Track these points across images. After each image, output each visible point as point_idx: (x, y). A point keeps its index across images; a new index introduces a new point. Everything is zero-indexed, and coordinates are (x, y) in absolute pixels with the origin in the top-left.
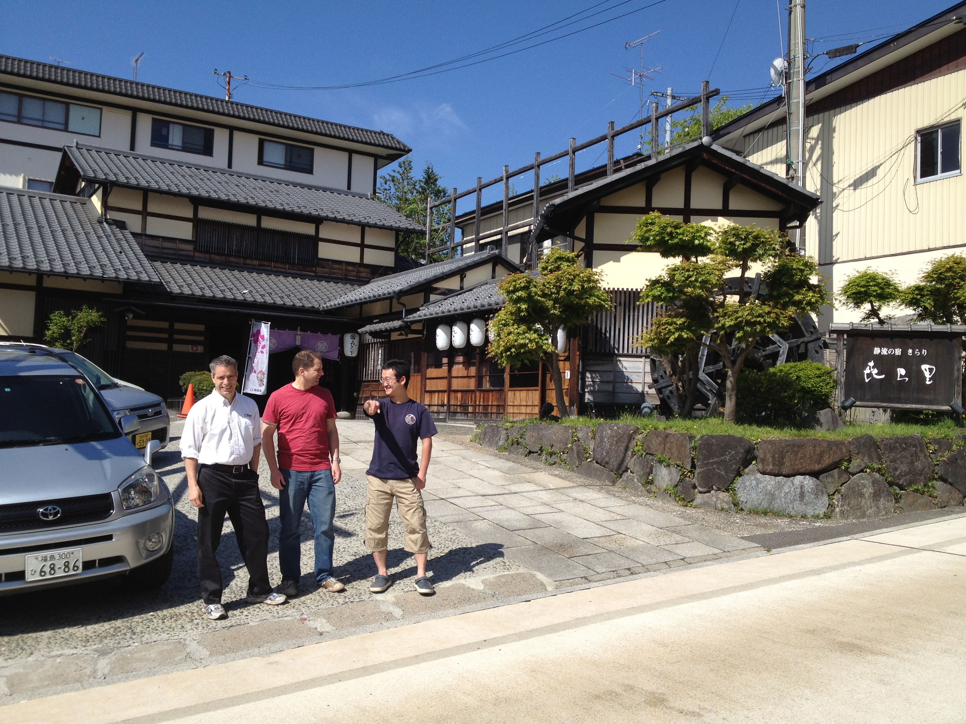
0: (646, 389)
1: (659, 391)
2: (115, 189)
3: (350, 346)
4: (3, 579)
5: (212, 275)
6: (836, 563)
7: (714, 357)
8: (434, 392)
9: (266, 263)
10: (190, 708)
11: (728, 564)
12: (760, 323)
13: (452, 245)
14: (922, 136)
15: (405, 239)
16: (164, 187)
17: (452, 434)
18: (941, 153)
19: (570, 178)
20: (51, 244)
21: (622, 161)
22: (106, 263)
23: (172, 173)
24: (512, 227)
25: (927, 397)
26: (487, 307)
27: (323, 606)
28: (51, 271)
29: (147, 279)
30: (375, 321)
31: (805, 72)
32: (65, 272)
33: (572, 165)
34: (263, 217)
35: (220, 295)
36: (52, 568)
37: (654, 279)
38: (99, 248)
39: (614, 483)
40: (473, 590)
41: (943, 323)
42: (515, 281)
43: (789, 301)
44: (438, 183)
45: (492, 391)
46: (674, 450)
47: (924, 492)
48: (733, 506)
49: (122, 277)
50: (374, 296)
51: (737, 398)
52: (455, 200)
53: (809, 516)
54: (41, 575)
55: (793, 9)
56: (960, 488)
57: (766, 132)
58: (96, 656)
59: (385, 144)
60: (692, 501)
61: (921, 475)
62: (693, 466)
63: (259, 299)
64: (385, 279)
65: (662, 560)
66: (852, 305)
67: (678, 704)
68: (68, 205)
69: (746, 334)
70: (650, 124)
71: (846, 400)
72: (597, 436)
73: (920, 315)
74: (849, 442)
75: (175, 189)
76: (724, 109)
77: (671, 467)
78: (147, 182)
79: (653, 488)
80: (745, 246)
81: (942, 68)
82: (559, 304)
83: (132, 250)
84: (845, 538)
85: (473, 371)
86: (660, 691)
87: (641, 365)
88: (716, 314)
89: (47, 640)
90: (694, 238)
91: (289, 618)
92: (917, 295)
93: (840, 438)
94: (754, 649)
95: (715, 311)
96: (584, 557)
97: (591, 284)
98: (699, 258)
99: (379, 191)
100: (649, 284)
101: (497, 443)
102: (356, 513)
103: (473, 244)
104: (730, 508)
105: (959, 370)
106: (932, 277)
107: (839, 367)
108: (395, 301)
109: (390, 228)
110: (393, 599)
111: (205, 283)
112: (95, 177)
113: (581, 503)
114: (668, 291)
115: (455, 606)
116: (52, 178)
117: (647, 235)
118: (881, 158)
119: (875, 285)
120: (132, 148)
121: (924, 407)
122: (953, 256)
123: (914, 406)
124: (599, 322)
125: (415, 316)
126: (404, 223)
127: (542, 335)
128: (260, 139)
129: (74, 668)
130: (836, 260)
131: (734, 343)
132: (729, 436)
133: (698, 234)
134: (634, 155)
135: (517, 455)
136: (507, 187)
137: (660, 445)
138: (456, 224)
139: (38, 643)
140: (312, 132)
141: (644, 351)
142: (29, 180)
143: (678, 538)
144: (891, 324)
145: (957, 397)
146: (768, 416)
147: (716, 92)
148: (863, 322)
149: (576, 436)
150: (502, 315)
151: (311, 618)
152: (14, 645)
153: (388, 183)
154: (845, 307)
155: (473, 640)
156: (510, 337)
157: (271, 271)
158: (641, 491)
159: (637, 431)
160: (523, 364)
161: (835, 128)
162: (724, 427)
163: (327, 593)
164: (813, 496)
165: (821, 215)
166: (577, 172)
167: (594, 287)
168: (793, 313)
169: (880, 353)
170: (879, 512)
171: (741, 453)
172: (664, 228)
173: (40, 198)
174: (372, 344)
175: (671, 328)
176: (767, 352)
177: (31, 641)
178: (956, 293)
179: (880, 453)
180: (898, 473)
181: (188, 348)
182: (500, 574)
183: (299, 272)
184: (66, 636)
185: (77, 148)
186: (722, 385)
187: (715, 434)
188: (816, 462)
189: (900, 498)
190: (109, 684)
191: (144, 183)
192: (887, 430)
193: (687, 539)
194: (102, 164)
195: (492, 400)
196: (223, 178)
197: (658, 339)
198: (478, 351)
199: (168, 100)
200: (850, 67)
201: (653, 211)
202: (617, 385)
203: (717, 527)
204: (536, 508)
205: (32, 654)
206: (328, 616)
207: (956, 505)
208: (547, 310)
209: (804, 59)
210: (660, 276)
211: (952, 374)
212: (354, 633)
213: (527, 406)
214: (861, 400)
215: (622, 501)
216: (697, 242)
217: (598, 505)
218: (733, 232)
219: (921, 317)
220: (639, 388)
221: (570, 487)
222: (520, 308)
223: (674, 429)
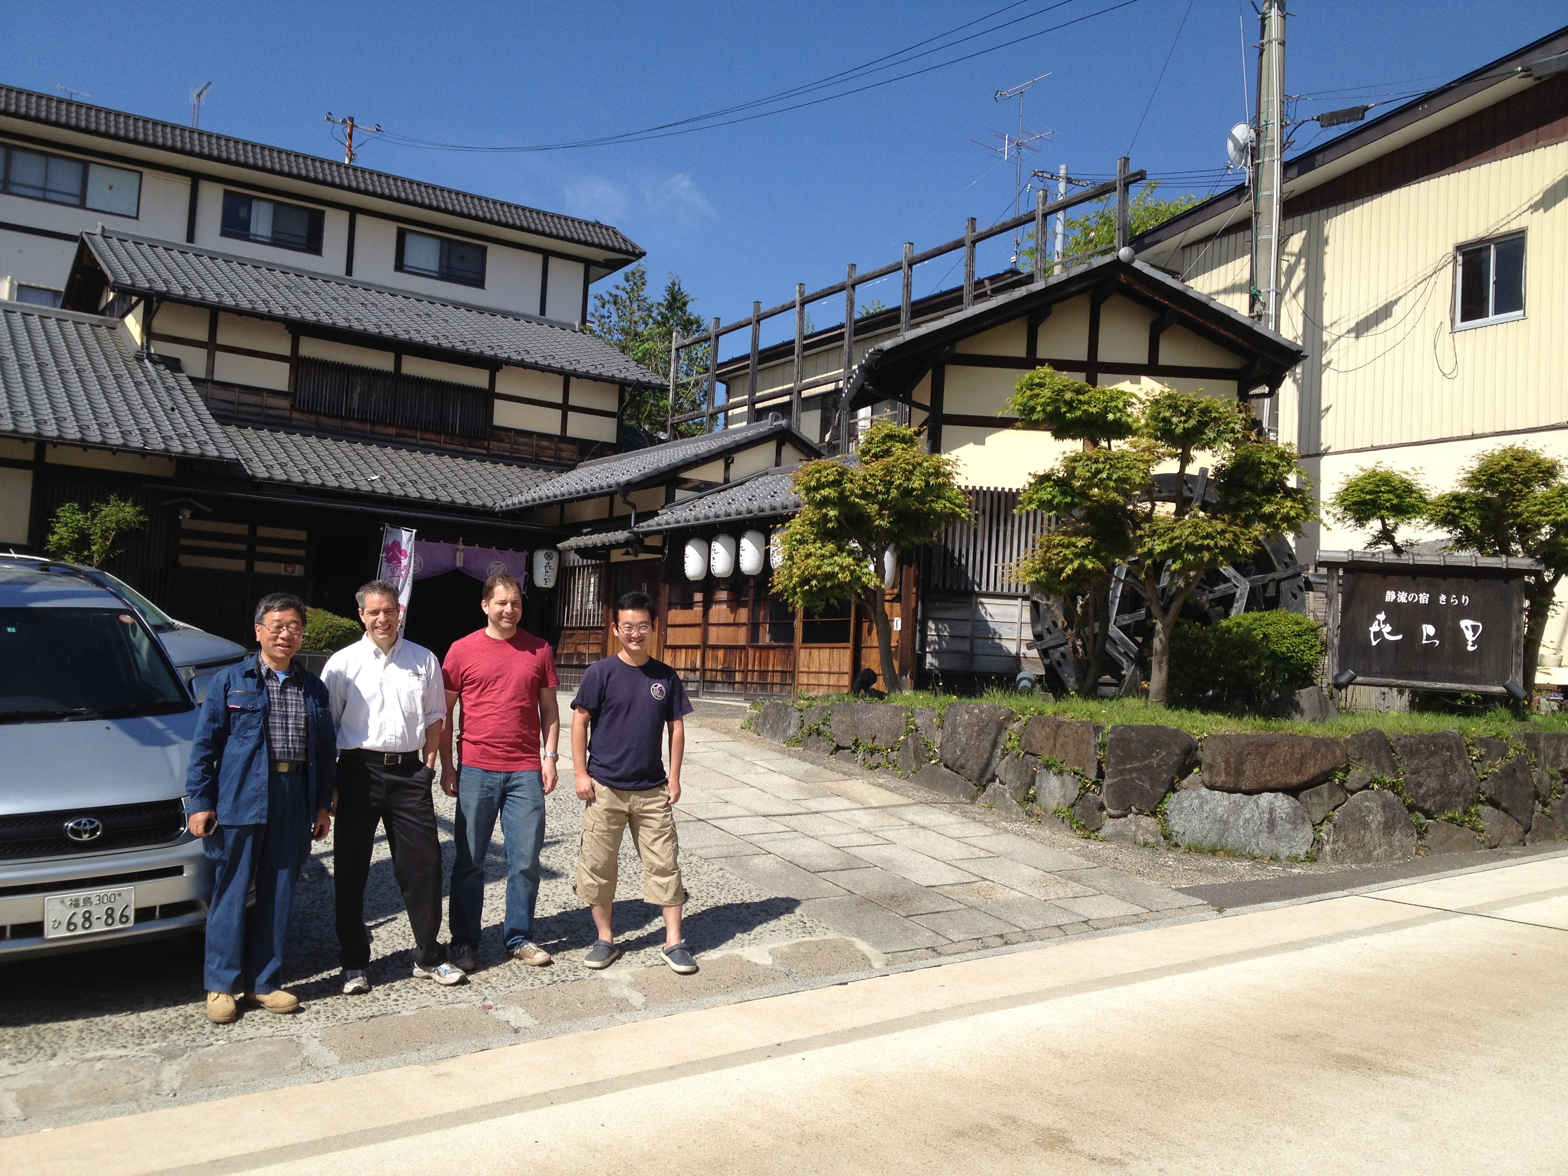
0: (1024, 650)
1: (1044, 653)
2: (164, 305)
3: (543, 570)
4: (8, 934)
5: (321, 450)
6: (1328, 932)
7: (1130, 602)
8: (681, 647)
9: (408, 432)
10: (315, 1143)
11: (1157, 931)
12: (1208, 548)
13: (711, 410)
14: (1464, 255)
15: (633, 397)
16: (245, 305)
17: (710, 715)
18: (1495, 283)
19: (904, 308)
20: (59, 393)
21: (987, 282)
22: (148, 427)
23: (257, 281)
24: (809, 383)
25: (1469, 671)
26: (768, 512)
27: (518, 987)
28: (60, 437)
29: (216, 454)
30: (585, 531)
31: (1283, 148)
32: (83, 440)
33: (908, 286)
34: (404, 357)
35: (332, 482)
36: (87, 917)
37: (1041, 473)
38: (137, 401)
39: (973, 799)
40: (756, 965)
41: (1495, 554)
42: (819, 471)
43: (1255, 514)
44: (689, 308)
45: (774, 648)
46: (1070, 748)
47: (1463, 822)
48: (1162, 838)
49: (175, 450)
50: (585, 491)
51: (1170, 668)
52: (717, 337)
53: (1282, 857)
54: (69, 930)
55: (1266, 47)
56: (1519, 818)
57: (1217, 242)
58: (158, 1060)
59: (603, 242)
60: (1098, 829)
61: (1458, 795)
62: (1101, 774)
63: (397, 491)
64: (601, 463)
65: (1054, 923)
66: (1352, 522)
67: (1089, 1146)
68: (86, 329)
69: (1187, 567)
70: (1034, 223)
71: (1341, 673)
72: (947, 723)
73: (1458, 541)
74: (1347, 741)
75: (262, 308)
76: (1151, 202)
77: (1065, 775)
78: (218, 295)
79: (1037, 810)
80: (1186, 425)
81: (1498, 148)
82: (888, 509)
83: (191, 406)
84: (1340, 893)
85: (743, 614)
86: (1059, 1126)
87: (1016, 611)
88: (1139, 533)
89: (77, 1034)
90: (1106, 410)
91: (463, 1006)
92: (1455, 508)
93: (1331, 734)
94: (1204, 1064)
95: (1137, 526)
96: (930, 916)
97: (940, 480)
98: (1114, 442)
99: (593, 319)
100: (1033, 481)
101: (784, 731)
102: (563, 841)
103: (745, 409)
104: (1158, 843)
105: (1519, 629)
106: (1479, 480)
107: (1330, 621)
108: (618, 498)
109: (611, 380)
110: (629, 977)
111: (309, 463)
112: (133, 285)
113: (921, 831)
114: (1064, 493)
115: (727, 991)
116: (61, 286)
117: (1032, 403)
118: (1400, 288)
119: (1389, 492)
120: (190, 238)
121: (1464, 686)
122: (1511, 448)
123: (1448, 685)
124: (950, 540)
125: (652, 524)
126: (634, 373)
127: (861, 560)
128: (399, 229)
129: (124, 1078)
130: (1326, 450)
131: (1165, 580)
132: (1158, 727)
133: (1113, 404)
134: (1006, 273)
135: (816, 751)
136: (801, 318)
137: (1048, 739)
138: (718, 375)
139: (63, 1038)
140: (484, 220)
141: (1020, 588)
142: (20, 286)
143: (1078, 888)
144: (1414, 555)
145: (1516, 673)
146: (1217, 698)
147: (1141, 176)
148: (1368, 550)
149: (913, 723)
150: (796, 525)
151: (499, 1006)
152: (24, 1041)
153: (607, 306)
154: (1339, 524)
155: (759, 1044)
156: (810, 561)
157: (416, 445)
158: (1017, 813)
159: (1011, 717)
160: (828, 606)
161: (1327, 238)
162: (1149, 713)
163: (523, 967)
164: (1289, 826)
165: (1302, 378)
166: (916, 296)
167: (944, 484)
168: (1261, 534)
169: (1396, 600)
170: (1392, 854)
171: (1176, 755)
172: (1060, 392)
173: (41, 317)
174: (579, 567)
175: (1067, 552)
176: (1217, 595)
177: (51, 1035)
178: (1515, 507)
179: (1395, 758)
180: (1422, 791)
181: (280, 569)
182: (798, 941)
183: (460, 448)
184: (107, 1027)
185: (104, 237)
186: (1146, 645)
187: (1135, 723)
188: (1294, 770)
189: (1426, 831)
190: (181, 1104)
191: (212, 297)
192: (1406, 722)
193: (1091, 891)
194: (144, 264)
195: (774, 661)
196: (341, 291)
197: (1046, 569)
198: (752, 583)
199: (251, 161)
200: (1354, 142)
201: (1043, 365)
202: (978, 642)
203: (1138, 872)
204: (850, 837)
205: (54, 1055)
206: (527, 1002)
207: (1514, 845)
208: (869, 519)
209: (1282, 126)
210: (1052, 470)
211: (1507, 634)
212: (569, 1030)
213: (830, 673)
214: (1365, 674)
215: (986, 828)
216: (1111, 417)
217: (949, 834)
218: (1168, 402)
219: (1460, 544)
220: (1012, 648)
221: (902, 805)
222: (826, 515)
223: (1069, 715)
